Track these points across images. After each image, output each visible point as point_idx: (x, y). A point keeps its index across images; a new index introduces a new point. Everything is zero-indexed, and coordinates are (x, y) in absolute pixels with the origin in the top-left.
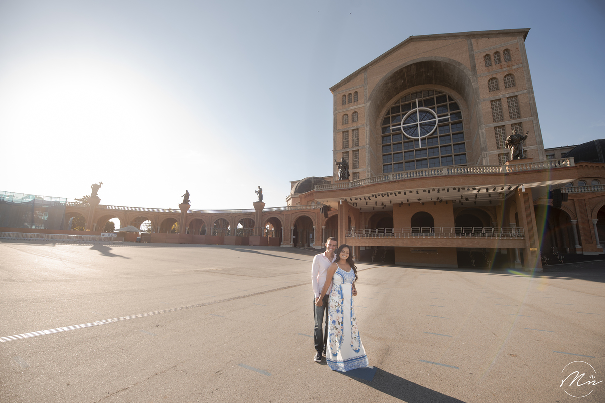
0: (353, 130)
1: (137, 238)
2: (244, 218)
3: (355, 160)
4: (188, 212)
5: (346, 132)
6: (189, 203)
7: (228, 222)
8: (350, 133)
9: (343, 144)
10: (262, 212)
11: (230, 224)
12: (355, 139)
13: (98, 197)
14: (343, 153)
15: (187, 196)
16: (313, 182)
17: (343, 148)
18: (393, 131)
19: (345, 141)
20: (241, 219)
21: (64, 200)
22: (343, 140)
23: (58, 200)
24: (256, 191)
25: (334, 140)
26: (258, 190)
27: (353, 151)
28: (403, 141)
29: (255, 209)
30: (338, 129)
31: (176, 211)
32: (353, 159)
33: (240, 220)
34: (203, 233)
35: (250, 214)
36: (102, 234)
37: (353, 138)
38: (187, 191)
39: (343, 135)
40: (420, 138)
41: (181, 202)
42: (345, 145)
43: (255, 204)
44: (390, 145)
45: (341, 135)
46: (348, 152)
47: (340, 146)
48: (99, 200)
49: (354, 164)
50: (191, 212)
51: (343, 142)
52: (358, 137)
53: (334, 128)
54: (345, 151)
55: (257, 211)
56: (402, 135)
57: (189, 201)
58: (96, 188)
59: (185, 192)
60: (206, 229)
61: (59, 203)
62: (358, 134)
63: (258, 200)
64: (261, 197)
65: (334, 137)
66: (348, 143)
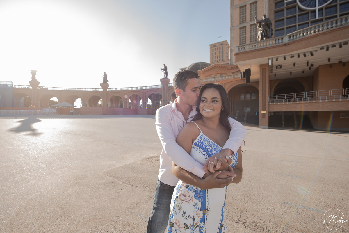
0: (251, 4)
1: (71, 111)
2: (153, 93)
3: (252, 34)
4: (108, 90)
5: (243, 7)
6: (108, 82)
7: (140, 97)
8: (248, 7)
9: (240, 20)
10: (168, 87)
11: (141, 98)
12: (252, 12)
13: (36, 80)
14: (240, 28)
15: (105, 77)
16: (200, 66)
17: (240, 23)
18: (287, 5)
19: (242, 16)
20: (151, 94)
21: (11, 83)
22: (240, 15)
23: (5, 83)
24: (162, 69)
25: (231, 16)
26: (164, 68)
27: (251, 25)
28: (297, 14)
29: (162, 84)
30: (235, 4)
31: (98, 90)
32: (251, 33)
33: (149, 95)
34: (121, 106)
35: (158, 89)
36: (44, 109)
37: (251, 12)
38: (105, 73)
39: (240, 11)
40: (317, 8)
41: (102, 82)
42: (243, 20)
43: (162, 80)
44: (283, 19)
45: (238, 11)
46: (245, 27)
47: (237, 22)
48: (38, 83)
49: (251, 38)
50: (111, 90)
51: (240, 17)
52: (256, 10)
53: (231, 4)
54: (242, 26)
55: (164, 86)
56: (297, 8)
57: (107, 81)
58: (34, 74)
59: (104, 74)
60: (123, 103)
61: (6, 85)
62: (256, 8)
63: (164, 77)
64: (166, 73)
65: (231, 13)
66: (246, 18)
